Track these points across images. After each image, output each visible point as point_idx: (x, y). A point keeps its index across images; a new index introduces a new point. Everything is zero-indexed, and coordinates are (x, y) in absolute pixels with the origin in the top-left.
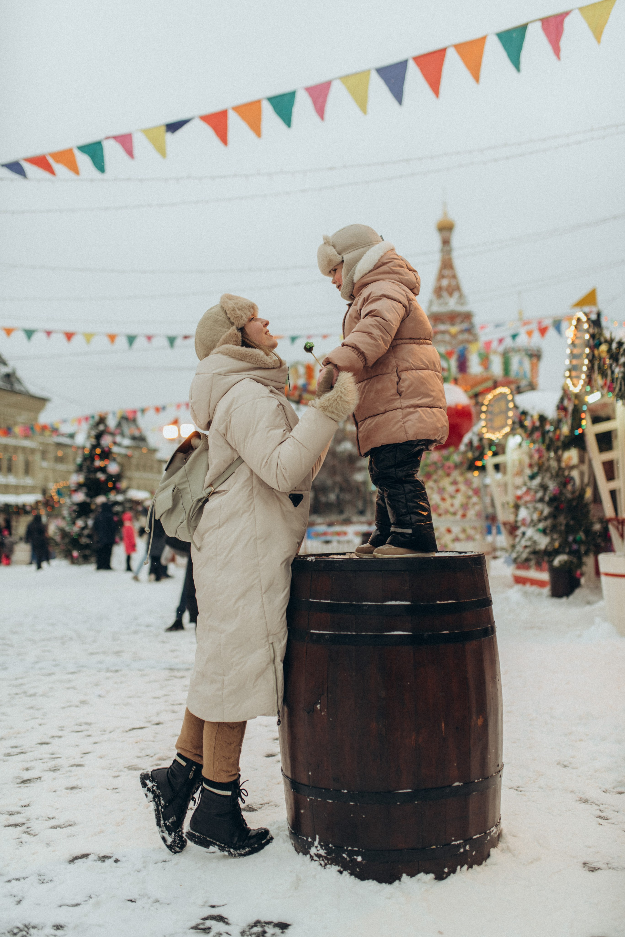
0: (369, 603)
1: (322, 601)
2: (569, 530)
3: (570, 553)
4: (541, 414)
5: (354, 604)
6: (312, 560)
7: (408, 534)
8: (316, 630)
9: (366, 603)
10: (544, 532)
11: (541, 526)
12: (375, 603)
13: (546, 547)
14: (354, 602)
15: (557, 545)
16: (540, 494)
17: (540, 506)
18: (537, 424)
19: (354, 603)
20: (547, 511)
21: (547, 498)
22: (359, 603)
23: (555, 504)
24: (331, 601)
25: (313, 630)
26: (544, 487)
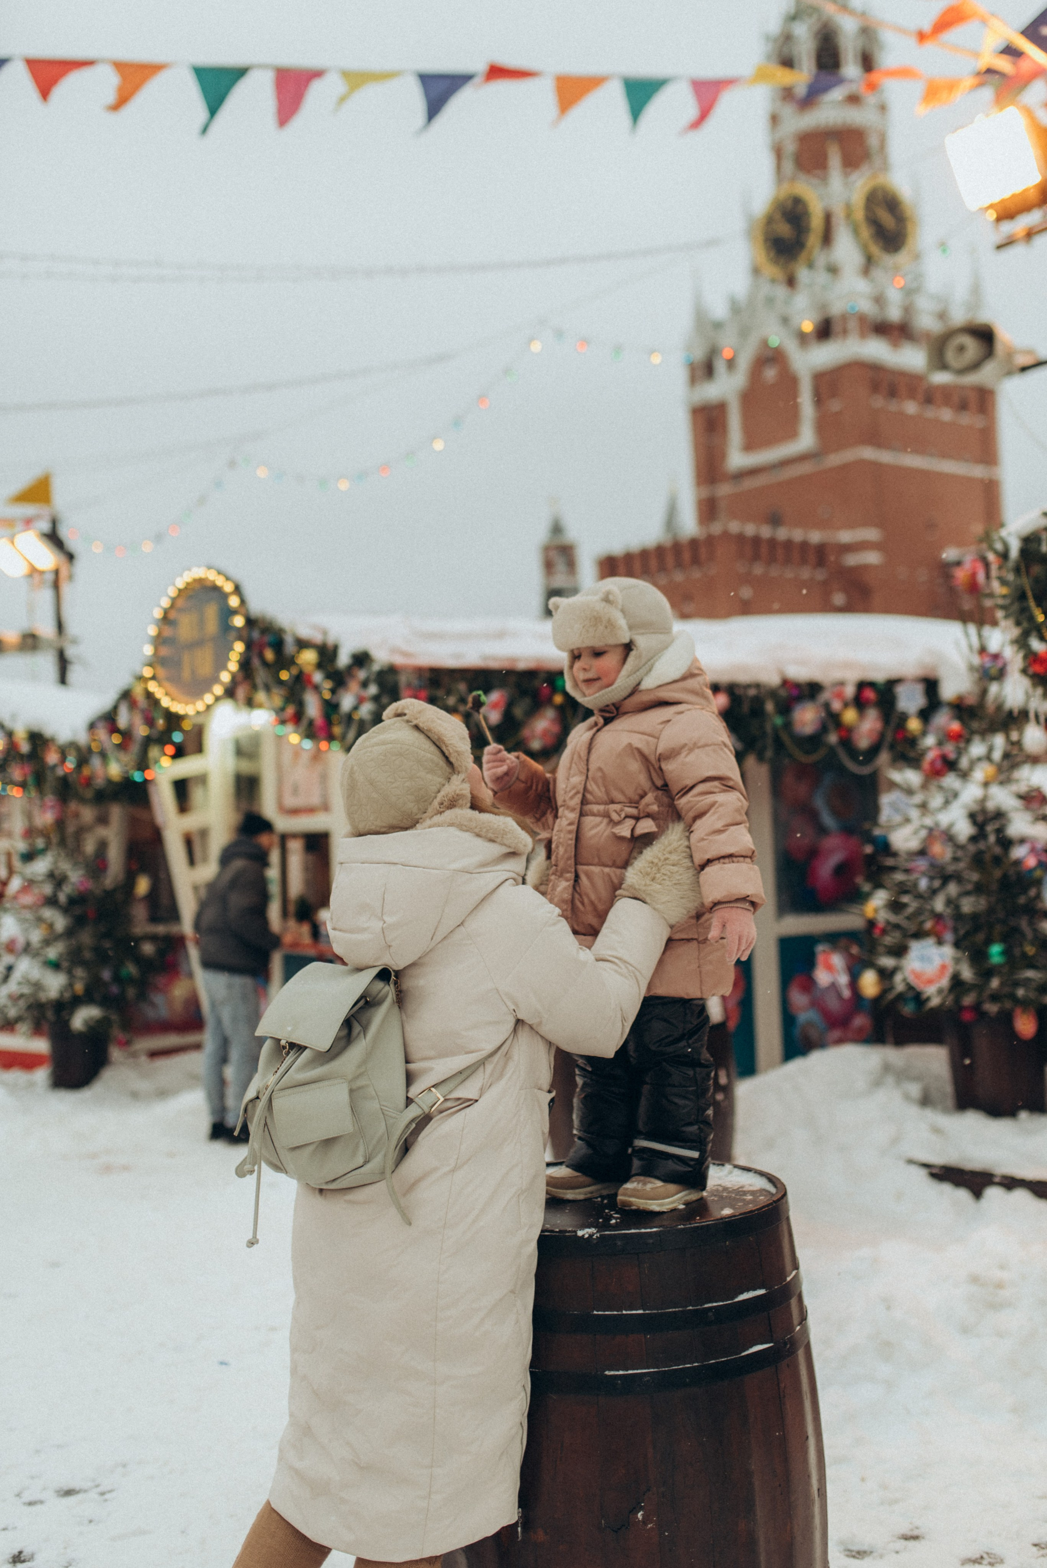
0: (715, 1304)
1: (624, 1312)
2: (102, 958)
3: (105, 1002)
4: (36, 729)
5: (690, 1310)
6: (583, 1236)
7: (692, 1159)
8: (618, 1370)
9: (710, 1305)
10: (55, 966)
11: (53, 953)
12: (723, 1302)
13: (61, 993)
14: (689, 1306)
15: (79, 987)
16: (48, 889)
17: (48, 913)
18: (25, 747)
19: (691, 1308)
20: (60, 923)
21: (62, 898)
22: (699, 1307)
23: (78, 911)
24: (644, 1310)
25: (610, 1370)
26: (57, 879)
